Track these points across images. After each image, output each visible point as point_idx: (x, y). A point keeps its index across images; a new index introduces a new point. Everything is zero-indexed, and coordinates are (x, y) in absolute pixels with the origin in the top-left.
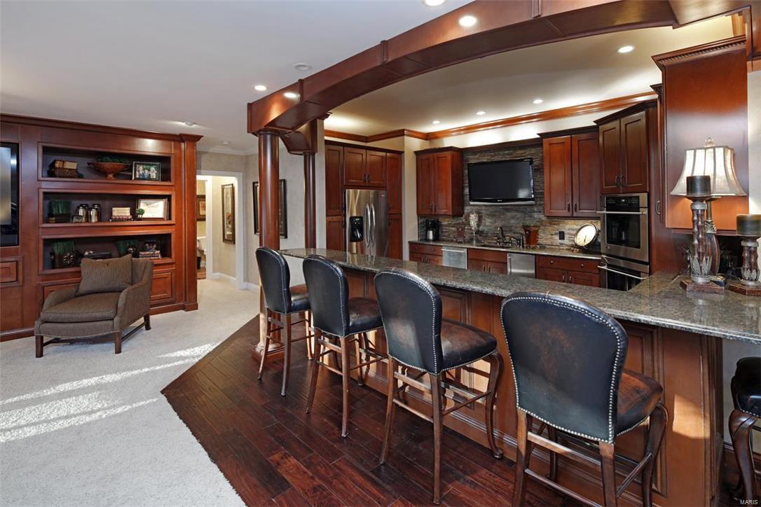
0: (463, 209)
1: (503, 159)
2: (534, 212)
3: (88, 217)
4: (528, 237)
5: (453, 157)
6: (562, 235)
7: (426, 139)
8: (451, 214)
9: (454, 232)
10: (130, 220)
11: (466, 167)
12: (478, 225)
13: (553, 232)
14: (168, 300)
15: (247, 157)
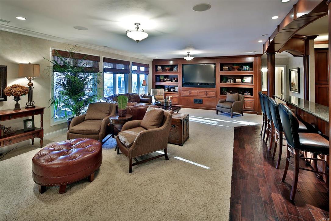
3: (231, 82)
10: (241, 83)
14: (252, 110)
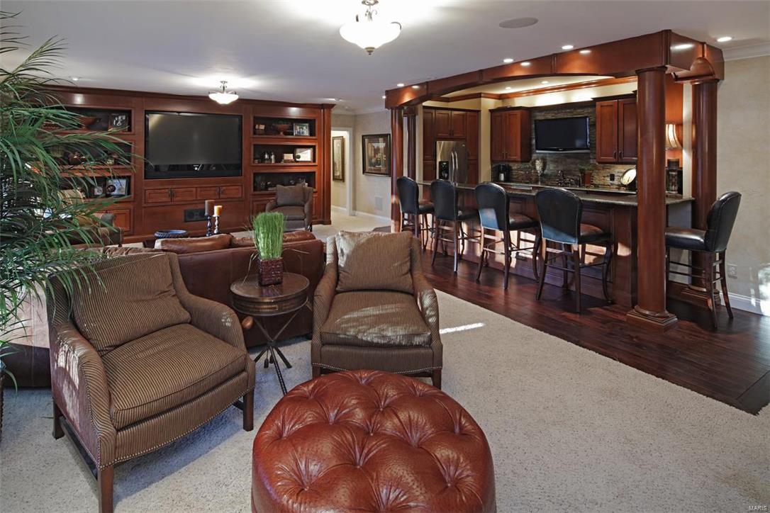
0: (531, 157)
1: (566, 117)
2: (590, 158)
3: (270, 159)
4: (583, 178)
5: (522, 115)
6: (612, 177)
7: (499, 99)
8: (519, 159)
9: (523, 175)
10: (293, 162)
11: (533, 122)
12: (544, 169)
13: (606, 175)
15: (356, 116)
